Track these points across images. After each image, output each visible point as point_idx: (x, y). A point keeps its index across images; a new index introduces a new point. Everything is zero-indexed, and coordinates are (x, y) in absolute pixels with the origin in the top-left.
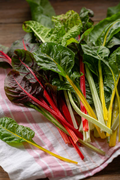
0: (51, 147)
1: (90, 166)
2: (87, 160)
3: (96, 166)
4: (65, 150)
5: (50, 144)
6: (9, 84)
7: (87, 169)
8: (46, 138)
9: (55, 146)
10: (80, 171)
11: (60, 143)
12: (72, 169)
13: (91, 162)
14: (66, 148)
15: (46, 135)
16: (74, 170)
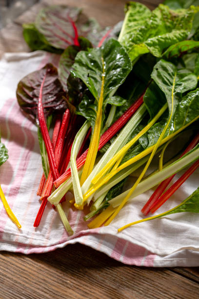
0: (14, 191)
1: (35, 239)
2: (40, 230)
3: (43, 245)
4: (30, 203)
5: (17, 187)
6: (32, 80)
7: (27, 242)
8: (23, 176)
9: (21, 192)
10: (14, 239)
11: (33, 191)
12: (5, 231)
13: (43, 236)
14: (32, 201)
15: (27, 172)
16: (7, 234)
